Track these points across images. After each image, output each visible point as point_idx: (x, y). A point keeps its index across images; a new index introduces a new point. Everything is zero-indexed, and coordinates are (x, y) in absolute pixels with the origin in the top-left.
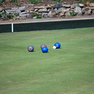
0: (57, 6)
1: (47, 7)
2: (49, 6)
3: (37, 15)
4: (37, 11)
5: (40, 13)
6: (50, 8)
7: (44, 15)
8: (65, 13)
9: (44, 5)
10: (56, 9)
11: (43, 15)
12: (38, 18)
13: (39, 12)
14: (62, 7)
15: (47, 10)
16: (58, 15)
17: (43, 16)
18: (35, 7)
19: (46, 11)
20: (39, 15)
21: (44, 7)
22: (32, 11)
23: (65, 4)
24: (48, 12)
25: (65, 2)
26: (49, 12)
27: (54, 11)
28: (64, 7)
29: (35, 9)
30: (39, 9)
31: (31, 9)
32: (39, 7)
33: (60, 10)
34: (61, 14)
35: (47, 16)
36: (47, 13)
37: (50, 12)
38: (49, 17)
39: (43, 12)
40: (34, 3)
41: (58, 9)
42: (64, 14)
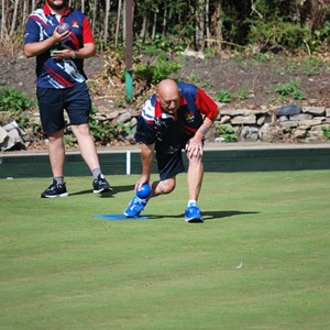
0: (285, 110)
1: (258, 112)
2: (264, 109)
3: (228, 132)
4: (228, 122)
5: (236, 129)
6: (267, 115)
7: (248, 132)
8: (309, 129)
9: (251, 106)
10: (283, 118)
11: (243, 132)
12: (229, 140)
13: (234, 125)
14: (302, 112)
15: (257, 119)
16: (287, 135)
17: (245, 136)
18: (223, 112)
19: (254, 122)
20: (233, 132)
21: (247, 111)
23: (311, 105)
24: (259, 126)
25: (312, 101)
26: (263, 124)
27: (278, 124)
28: (307, 113)
29: (222, 116)
30: (232, 117)
32: (233, 112)
33: (294, 121)
34: (298, 133)
35: (255, 136)
36: (255, 129)
37: (266, 125)
38: (262, 140)
39: (245, 125)
40: (225, 99)
41: (288, 117)
42: (304, 132)
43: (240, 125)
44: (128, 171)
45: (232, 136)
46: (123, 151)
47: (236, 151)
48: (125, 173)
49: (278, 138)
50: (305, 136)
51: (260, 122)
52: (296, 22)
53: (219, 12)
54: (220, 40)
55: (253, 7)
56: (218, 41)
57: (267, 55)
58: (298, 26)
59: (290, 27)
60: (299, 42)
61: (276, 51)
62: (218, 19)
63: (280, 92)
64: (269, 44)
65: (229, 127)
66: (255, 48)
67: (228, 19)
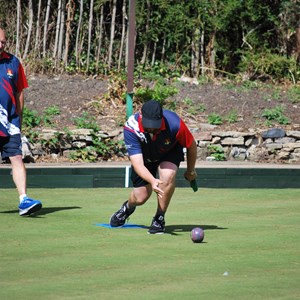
0: (271, 134)
1: (246, 134)
2: (252, 132)
3: (218, 152)
4: (218, 142)
5: (226, 149)
6: (254, 138)
7: (236, 152)
8: (292, 151)
9: (240, 129)
10: (269, 141)
11: (232, 152)
12: (219, 159)
13: (224, 146)
14: (286, 136)
15: (245, 141)
16: (272, 156)
17: (233, 156)
18: (214, 133)
19: (242, 143)
20: (223, 152)
21: (235, 133)
22: (204, 143)
23: (295, 129)
24: (247, 147)
25: (296, 126)
26: (250, 145)
27: (264, 146)
28: (291, 136)
29: (213, 137)
30: (222, 138)
31: (204, 138)
32: (224, 134)
33: (278, 143)
34: (282, 154)
35: (243, 156)
36: (243, 150)
37: (253, 146)
38: (249, 160)
39: (234, 146)
40: (216, 122)
41: (273, 139)
42: (287, 154)
43: (230, 146)
44: (127, 185)
45: (222, 155)
46: (123, 166)
47: (225, 169)
48: (124, 186)
49: (264, 158)
50: (288, 158)
51: (247, 143)
52: (282, 54)
53: (213, 42)
54: (213, 68)
55: (244, 40)
56: (212, 69)
57: (255, 83)
58: (284, 58)
59: (277, 58)
60: (285, 72)
61: (264, 79)
62: (212, 49)
63: (267, 117)
64: (258, 73)
65: (219, 147)
66: (245, 77)
67: (221, 49)
